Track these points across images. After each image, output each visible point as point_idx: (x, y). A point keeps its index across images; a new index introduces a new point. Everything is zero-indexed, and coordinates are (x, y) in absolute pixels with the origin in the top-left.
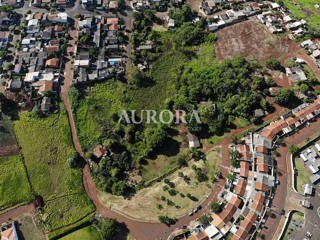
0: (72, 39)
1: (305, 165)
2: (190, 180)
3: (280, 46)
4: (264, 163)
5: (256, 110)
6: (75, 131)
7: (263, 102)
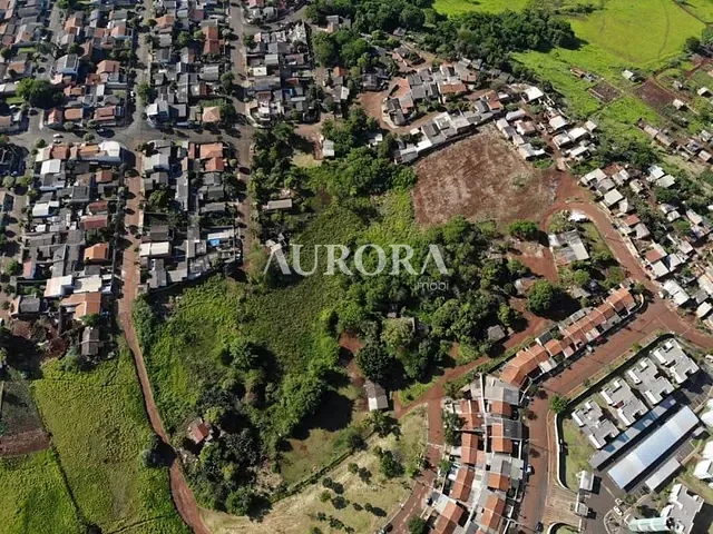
0: (132, 196)
1: (582, 432)
2: (370, 475)
3: (540, 186)
4: (504, 434)
5: (491, 328)
6: (150, 392)
7: (503, 312)
